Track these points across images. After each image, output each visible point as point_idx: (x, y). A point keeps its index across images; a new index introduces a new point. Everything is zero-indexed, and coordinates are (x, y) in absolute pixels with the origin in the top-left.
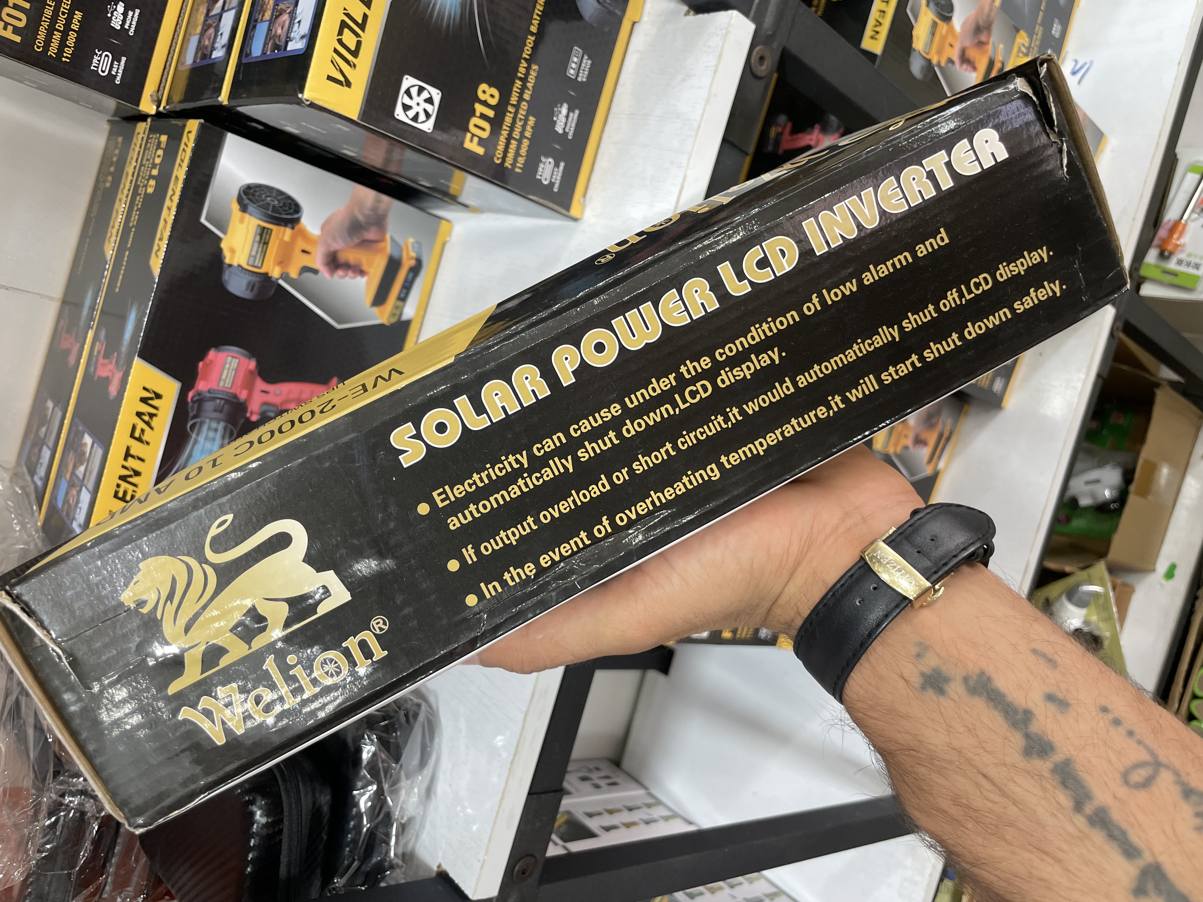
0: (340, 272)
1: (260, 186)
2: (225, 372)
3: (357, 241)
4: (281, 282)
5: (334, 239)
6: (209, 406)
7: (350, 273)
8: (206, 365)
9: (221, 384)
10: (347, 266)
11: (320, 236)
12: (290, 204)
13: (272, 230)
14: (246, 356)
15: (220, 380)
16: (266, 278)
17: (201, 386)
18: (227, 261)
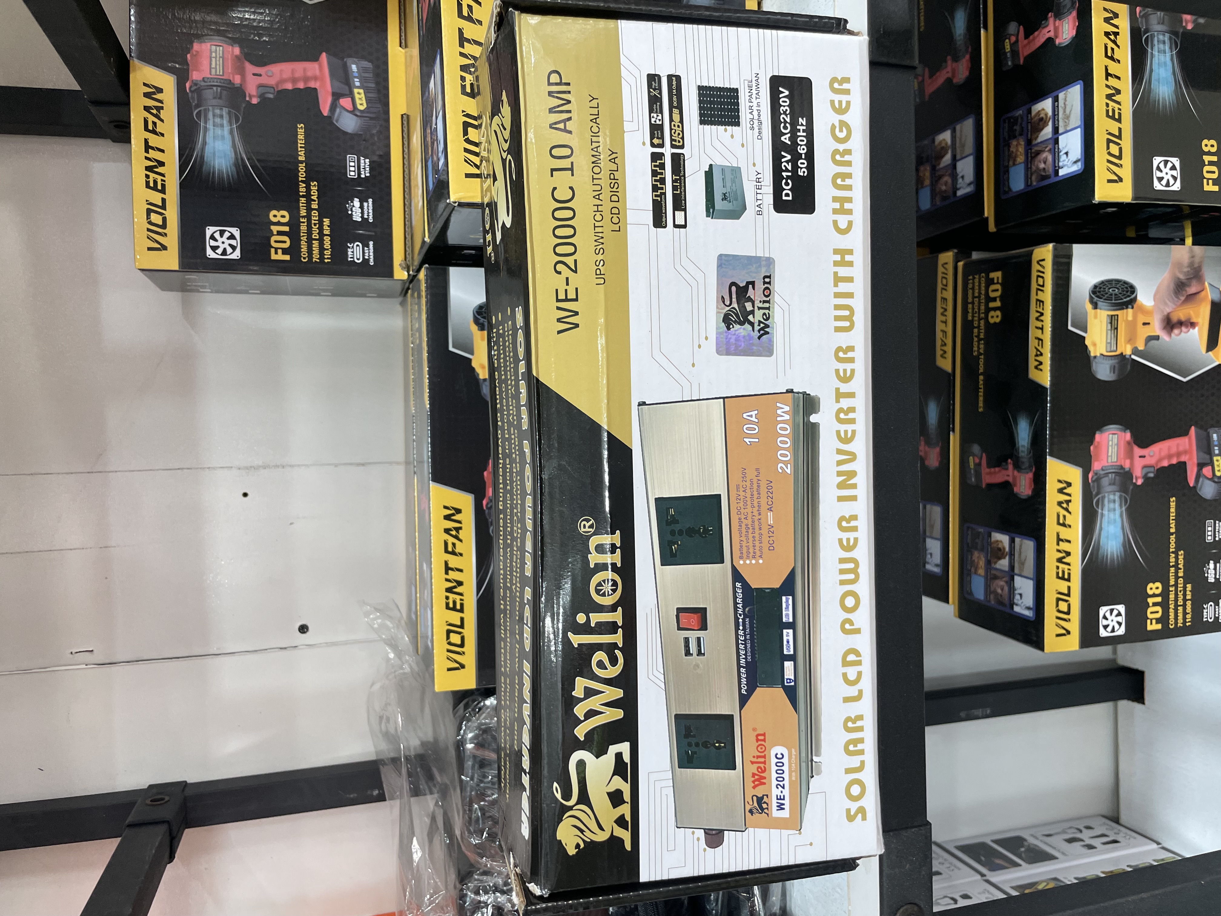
0: (1176, 331)
1: (1103, 282)
2: (1110, 448)
3: (1183, 298)
4: (1133, 357)
5: (1166, 304)
6: (1105, 481)
7: (1184, 329)
8: (1096, 447)
9: (1110, 460)
10: (1181, 324)
11: (1154, 306)
12: (1127, 288)
13: (1118, 315)
14: (1121, 430)
15: (1108, 456)
16: (1122, 357)
17: (1096, 466)
18: (1092, 354)
